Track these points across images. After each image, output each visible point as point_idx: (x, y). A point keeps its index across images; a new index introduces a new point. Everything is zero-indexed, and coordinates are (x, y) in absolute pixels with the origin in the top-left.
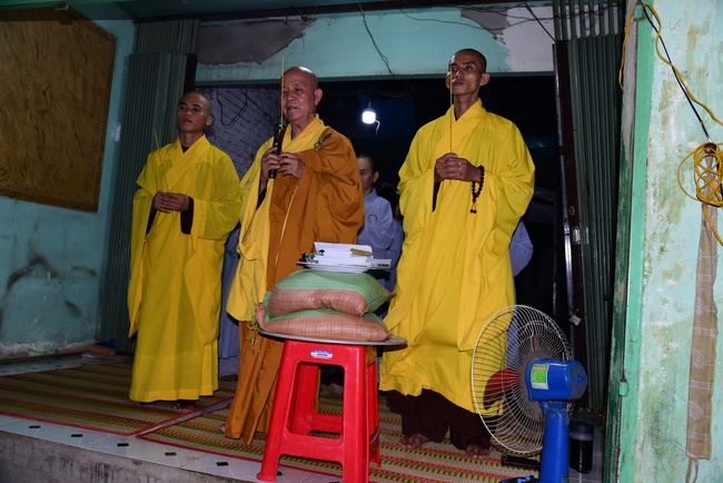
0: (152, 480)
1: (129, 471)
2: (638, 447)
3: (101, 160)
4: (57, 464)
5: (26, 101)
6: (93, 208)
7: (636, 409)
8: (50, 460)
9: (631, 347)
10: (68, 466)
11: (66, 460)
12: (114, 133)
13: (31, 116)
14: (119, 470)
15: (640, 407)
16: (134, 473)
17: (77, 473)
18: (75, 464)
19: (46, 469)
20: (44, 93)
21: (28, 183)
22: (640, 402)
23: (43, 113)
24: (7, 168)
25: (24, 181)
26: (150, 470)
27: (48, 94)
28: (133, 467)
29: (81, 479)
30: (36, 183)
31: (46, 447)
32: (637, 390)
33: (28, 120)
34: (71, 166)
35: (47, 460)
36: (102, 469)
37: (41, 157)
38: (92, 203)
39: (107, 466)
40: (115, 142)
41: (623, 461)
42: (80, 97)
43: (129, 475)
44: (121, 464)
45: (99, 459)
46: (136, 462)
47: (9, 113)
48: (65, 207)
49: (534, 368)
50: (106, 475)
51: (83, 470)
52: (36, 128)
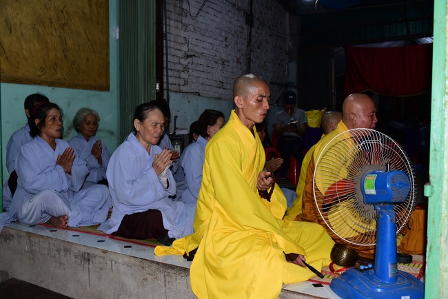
0: (113, 263)
1: (101, 257)
2: (443, 239)
3: (108, 54)
4: (62, 253)
5: (50, 19)
6: (106, 88)
7: (440, 207)
8: (59, 250)
9: (435, 155)
10: (68, 254)
11: (67, 250)
12: (114, 33)
13: (55, 29)
14: (95, 257)
15: (444, 206)
16: (103, 258)
17: (73, 258)
18: (72, 254)
19: (57, 256)
20: (62, 12)
21: (59, 75)
22: (444, 202)
23: (63, 25)
24: (44, 66)
25: (57, 74)
26: (112, 256)
27: (65, 13)
28: (103, 255)
29: (76, 262)
30: (65, 75)
31: (55, 243)
32: (441, 191)
33: (54, 32)
34: (88, 60)
35: (57, 251)
36: (86, 256)
37: (65, 56)
38: (105, 85)
39: (88, 254)
40: (116, 40)
41: (430, 251)
42: (87, 11)
43: (101, 260)
44: (96, 252)
45: (84, 250)
46: (104, 252)
47: (40, 29)
48: (87, 89)
49: (367, 178)
50: (89, 260)
51: (76, 257)
52: (60, 36)
